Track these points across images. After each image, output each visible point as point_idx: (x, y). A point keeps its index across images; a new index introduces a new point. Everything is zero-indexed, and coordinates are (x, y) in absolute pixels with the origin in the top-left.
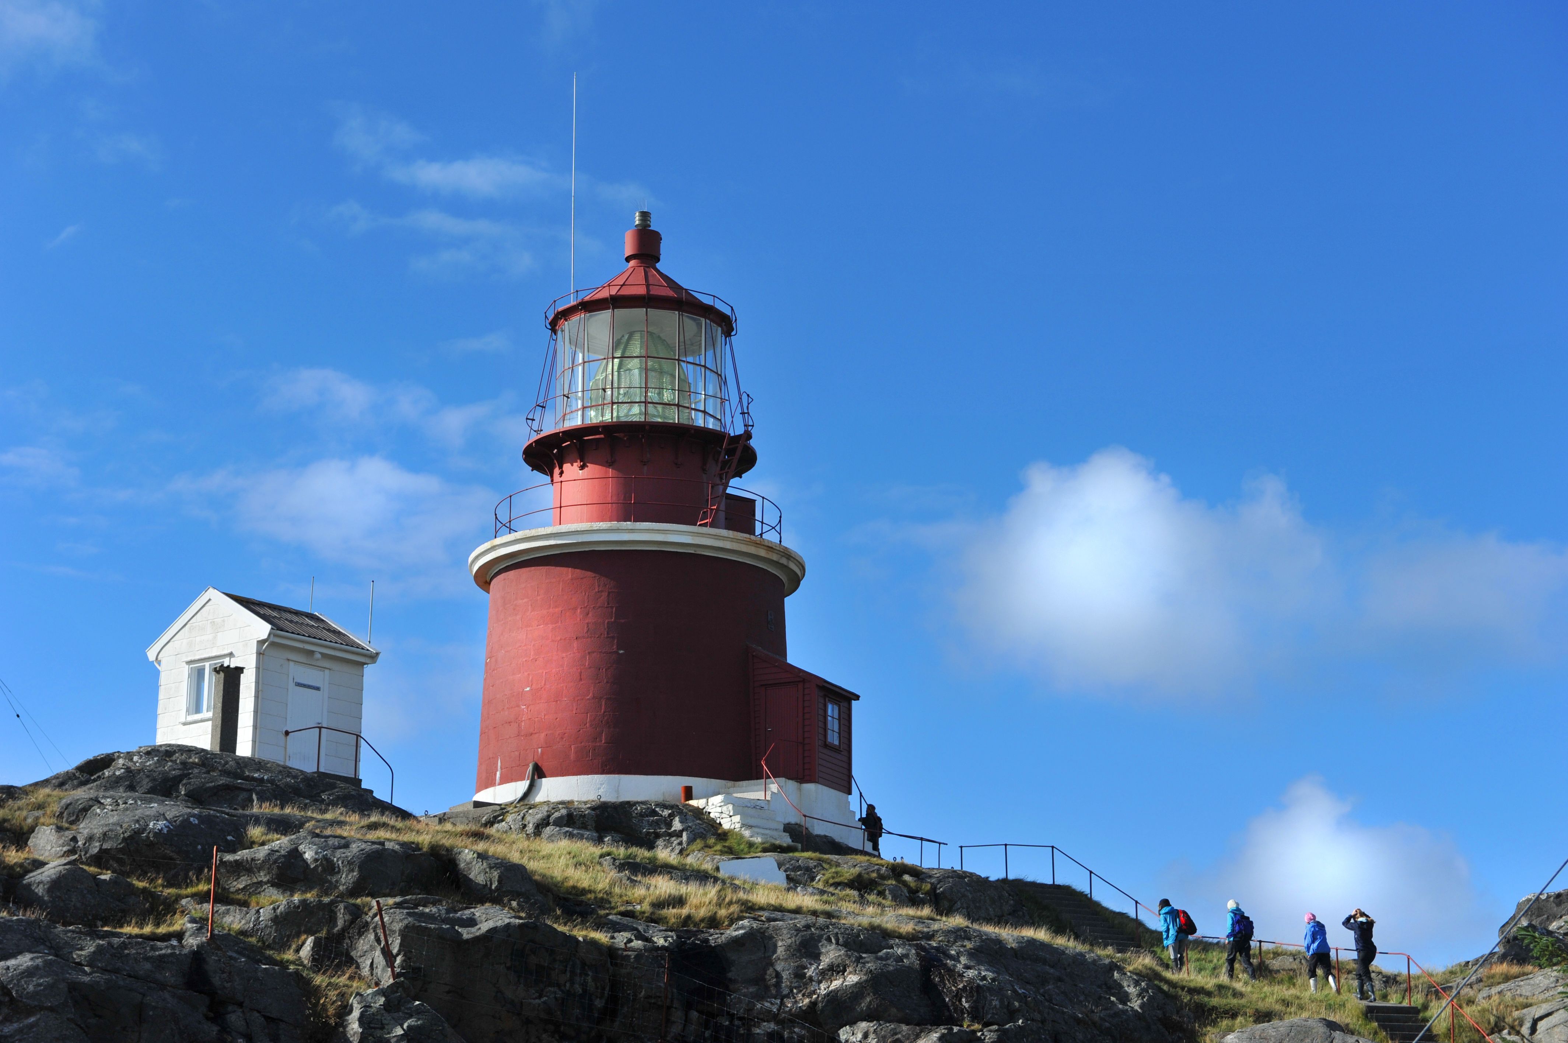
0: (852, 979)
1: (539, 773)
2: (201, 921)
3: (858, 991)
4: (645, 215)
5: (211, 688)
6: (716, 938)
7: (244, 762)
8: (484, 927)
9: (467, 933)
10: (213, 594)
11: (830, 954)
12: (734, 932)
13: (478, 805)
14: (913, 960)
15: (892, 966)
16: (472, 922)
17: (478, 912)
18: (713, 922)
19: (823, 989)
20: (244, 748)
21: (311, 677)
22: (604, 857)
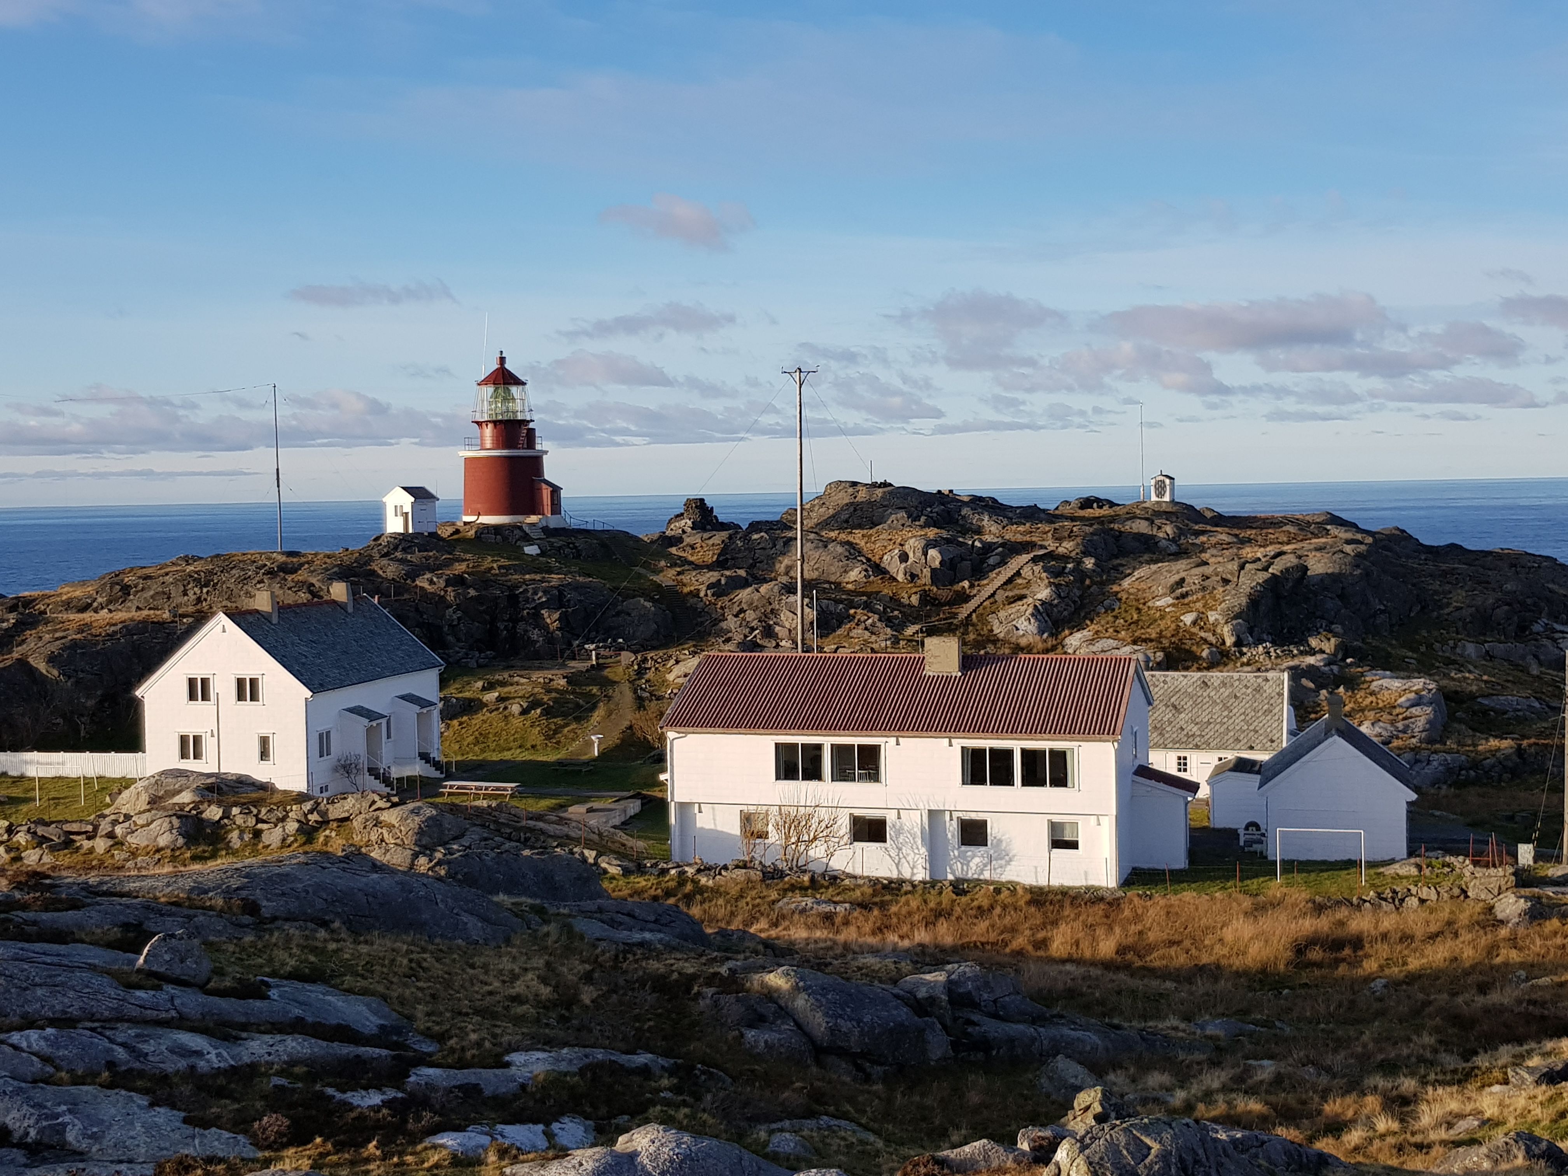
0: (544, 599)
1: (479, 514)
3: (545, 602)
4: (501, 352)
5: (401, 514)
6: (517, 591)
7: (411, 536)
8: (471, 595)
10: (397, 488)
11: (540, 594)
12: (520, 590)
13: (466, 523)
14: (557, 594)
15: (553, 596)
16: (468, 593)
17: (469, 590)
18: (517, 586)
19: (538, 602)
20: (410, 531)
21: (424, 507)
22: (495, 565)
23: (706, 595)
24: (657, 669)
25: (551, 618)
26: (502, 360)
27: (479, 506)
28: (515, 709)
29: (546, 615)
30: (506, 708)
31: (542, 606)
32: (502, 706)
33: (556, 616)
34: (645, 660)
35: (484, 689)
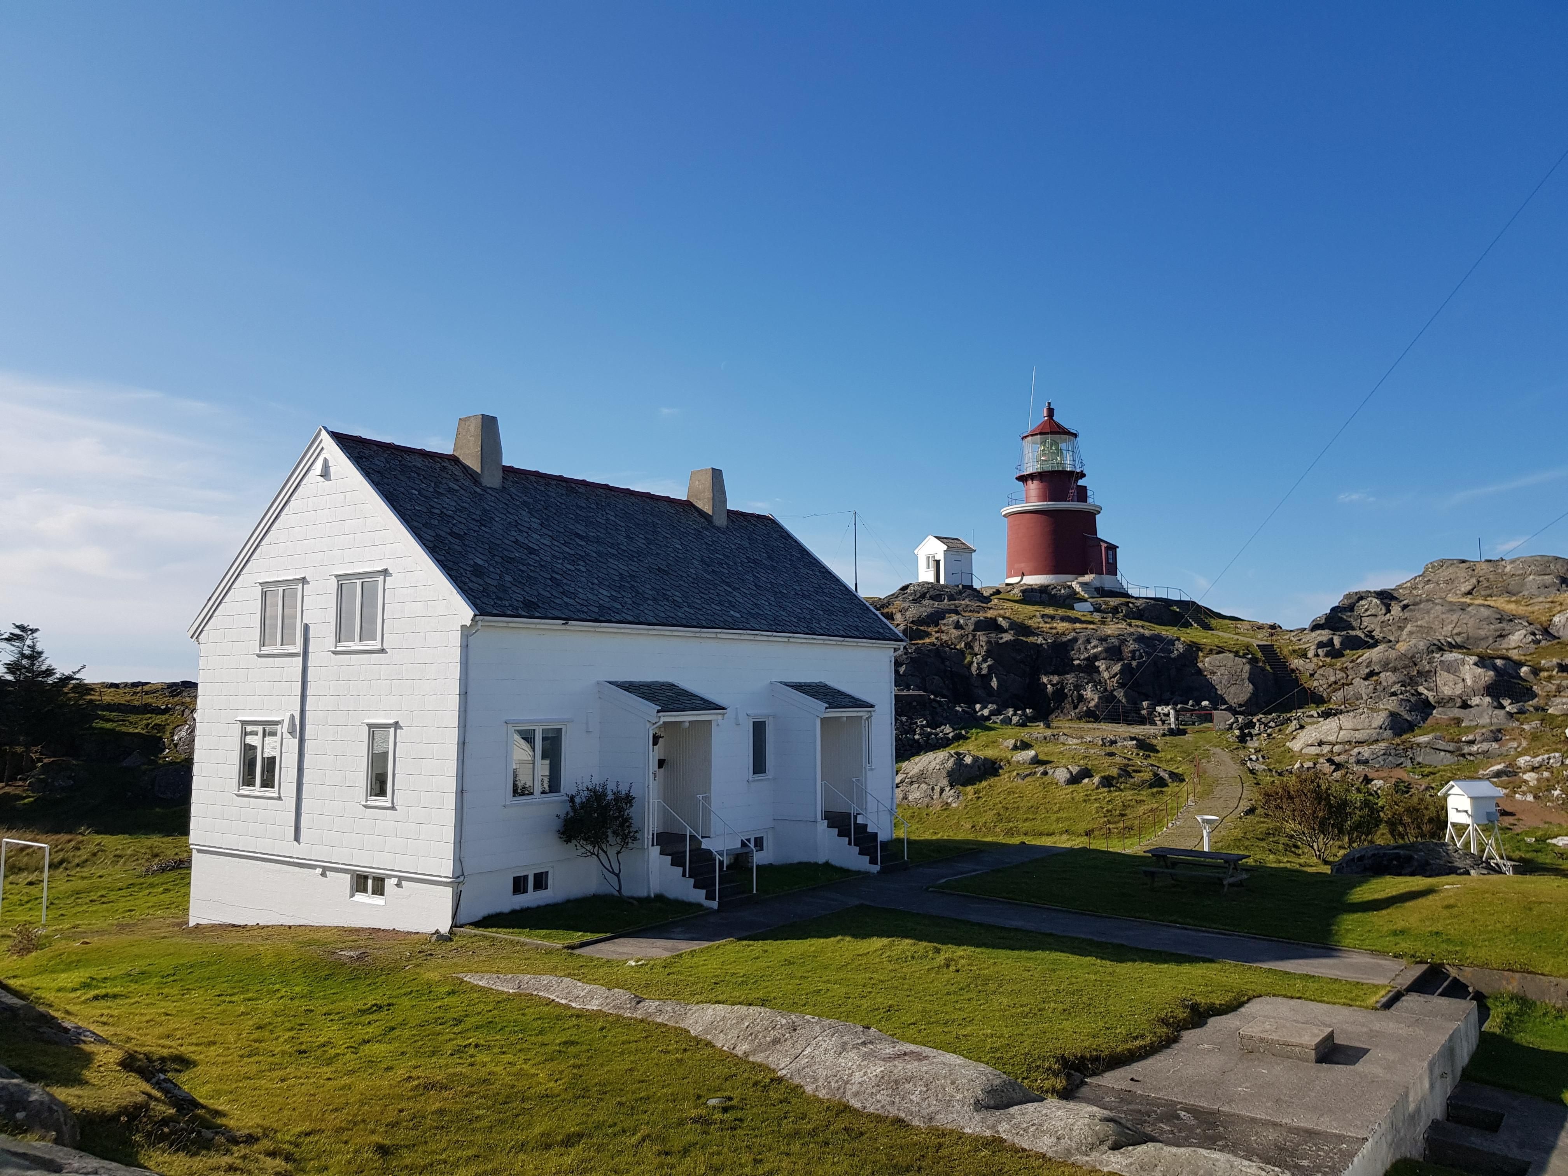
0: (1099, 649)
1: (1023, 575)
2: (937, 638)
3: (1101, 652)
4: (1049, 404)
5: (932, 564)
6: (1064, 639)
7: (943, 586)
8: (1005, 640)
9: (1001, 641)
10: (930, 537)
11: (1094, 642)
12: (1069, 637)
13: (1007, 585)
14: (1117, 643)
15: (1111, 645)
16: (1001, 638)
17: (1003, 635)
18: (1064, 634)
19: (1092, 652)
20: (942, 581)
21: (958, 558)
22: (1038, 613)
23: (1317, 655)
24: (1269, 735)
25: (1108, 671)
26: (1051, 412)
27: (1023, 565)
28: (1061, 775)
29: (1102, 667)
30: (1045, 773)
31: (1096, 657)
32: (1041, 769)
33: (1117, 668)
34: (1251, 725)
35: (1015, 748)
